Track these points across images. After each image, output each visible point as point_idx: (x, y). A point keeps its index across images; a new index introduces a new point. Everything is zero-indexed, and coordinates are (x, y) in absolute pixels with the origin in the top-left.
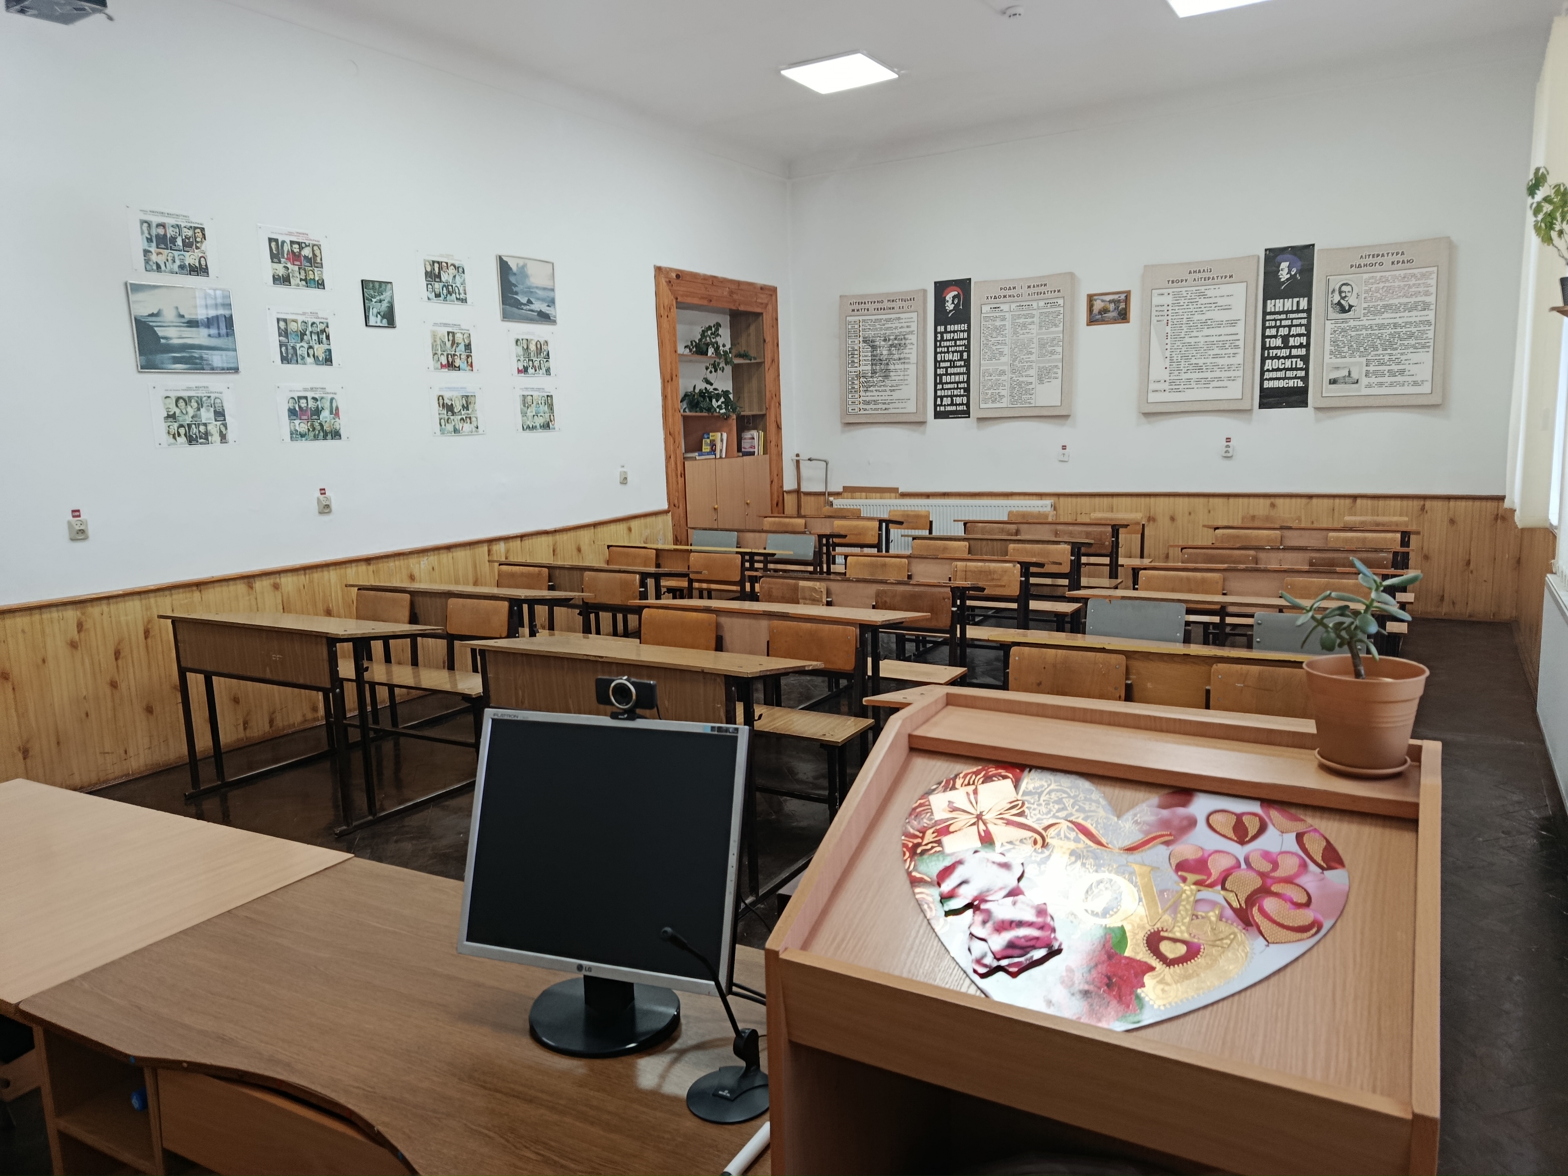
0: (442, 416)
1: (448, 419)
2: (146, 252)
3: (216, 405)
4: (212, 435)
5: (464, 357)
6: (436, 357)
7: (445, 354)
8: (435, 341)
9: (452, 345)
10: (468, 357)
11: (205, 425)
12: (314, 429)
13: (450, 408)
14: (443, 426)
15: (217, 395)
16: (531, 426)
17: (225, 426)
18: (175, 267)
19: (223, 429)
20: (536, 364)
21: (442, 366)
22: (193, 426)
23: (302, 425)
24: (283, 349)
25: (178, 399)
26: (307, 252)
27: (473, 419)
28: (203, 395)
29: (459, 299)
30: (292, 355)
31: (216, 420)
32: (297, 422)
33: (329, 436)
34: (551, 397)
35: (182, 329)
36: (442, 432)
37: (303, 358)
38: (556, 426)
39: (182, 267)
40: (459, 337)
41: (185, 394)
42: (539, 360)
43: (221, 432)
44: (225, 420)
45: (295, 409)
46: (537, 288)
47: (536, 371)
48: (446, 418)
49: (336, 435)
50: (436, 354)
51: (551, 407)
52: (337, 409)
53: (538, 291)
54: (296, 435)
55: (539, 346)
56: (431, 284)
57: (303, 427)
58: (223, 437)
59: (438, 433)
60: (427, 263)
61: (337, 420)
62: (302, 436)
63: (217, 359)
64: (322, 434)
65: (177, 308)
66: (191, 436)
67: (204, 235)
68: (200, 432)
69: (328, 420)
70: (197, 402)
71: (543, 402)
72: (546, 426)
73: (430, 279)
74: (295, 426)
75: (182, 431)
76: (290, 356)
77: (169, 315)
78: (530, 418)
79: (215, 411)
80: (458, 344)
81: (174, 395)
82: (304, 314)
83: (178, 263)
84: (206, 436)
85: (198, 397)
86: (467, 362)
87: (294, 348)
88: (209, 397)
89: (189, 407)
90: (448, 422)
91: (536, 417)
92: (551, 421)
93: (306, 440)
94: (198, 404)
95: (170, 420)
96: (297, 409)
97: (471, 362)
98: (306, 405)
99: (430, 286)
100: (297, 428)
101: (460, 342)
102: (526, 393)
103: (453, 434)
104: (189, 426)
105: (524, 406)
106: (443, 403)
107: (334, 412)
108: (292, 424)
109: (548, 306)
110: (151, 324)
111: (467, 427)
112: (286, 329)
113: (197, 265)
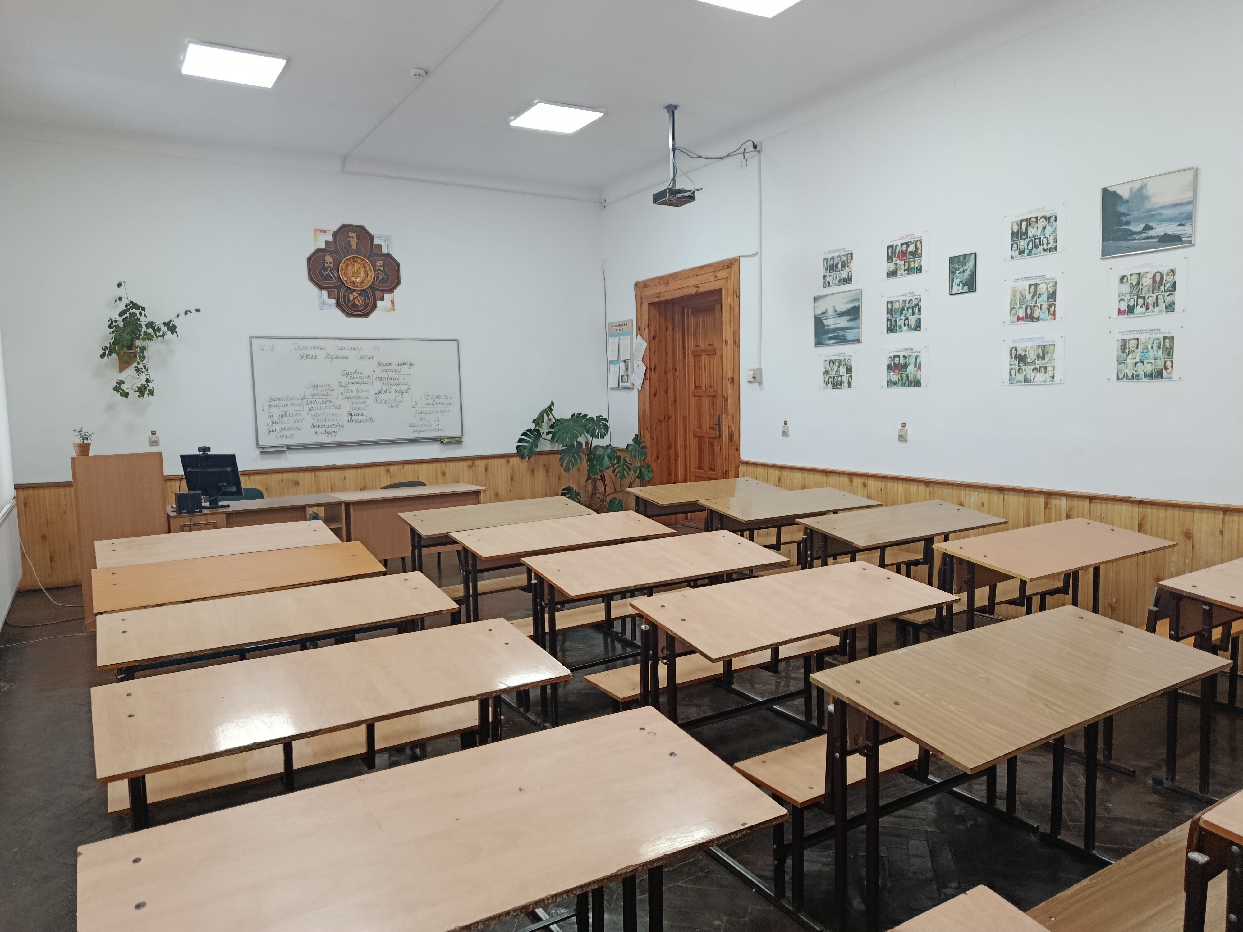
0: (1013, 367)
1: (1019, 370)
2: (825, 276)
3: (848, 364)
4: (844, 383)
5: (1045, 307)
6: (1014, 311)
7: (1024, 307)
8: (1014, 296)
9: (1033, 297)
10: (1050, 306)
11: (841, 376)
12: (902, 379)
13: (1022, 359)
14: (1013, 376)
15: (849, 358)
16: (1130, 375)
17: (851, 377)
18: (836, 282)
19: (850, 379)
20: (1150, 301)
21: (1019, 319)
22: (836, 377)
23: (895, 376)
24: (889, 323)
25: (830, 361)
26: (912, 248)
27: (1050, 369)
28: (842, 358)
29: (1047, 249)
30: (894, 326)
31: (847, 374)
32: (892, 374)
33: (913, 384)
34: (1172, 338)
35: (836, 318)
36: (1011, 381)
37: (901, 328)
38: (1175, 374)
39: (839, 281)
40: (1042, 288)
41: (833, 358)
42: (1156, 295)
43: (849, 381)
44: (851, 373)
45: (891, 365)
46: (1163, 207)
47: (1147, 308)
48: (1018, 368)
49: (917, 383)
50: (1014, 308)
51: (1169, 352)
52: (920, 363)
53: (1164, 212)
54: (891, 384)
55: (1158, 278)
56: (1016, 243)
57: (894, 377)
58: (849, 384)
59: (1007, 381)
60: (1015, 224)
61: (919, 372)
62: (895, 383)
63: (850, 335)
64: (907, 383)
65: (834, 307)
66: (834, 383)
67: (852, 257)
68: (838, 381)
69: (913, 372)
70: (839, 362)
71: (1155, 346)
72: (1157, 375)
73: (1015, 239)
74: (890, 377)
75: (830, 380)
76: (892, 327)
77: (831, 312)
78: (1130, 365)
79: (847, 368)
80: (1040, 295)
81: (828, 359)
82: (905, 294)
83: (838, 279)
84: (841, 383)
85: (839, 359)
86: (1049, 311)
87: (896, 321)
88: (845, 359)
89: (835, 366)
90: (1019, 372)
91: (1139, 364)
92: (1166, 368)
93: (897, 387)
94: (839, 364)
95: (826, 374)
96: (893, 365)
97: (1054, 311)
98: (898, 361)
99: (1015, 246)
100: (892, 378)
101: (1042, 292)
102: (1127, 337)
103: (1023, 383)
104: (834, 377)
105: (1123, 351)
106: (1016, 354)
107: (917, 366)
108: (889, 375)
109: (1181, 225)
110: (822, 318)
111: (1040, 377)
112: (892, 308)
113: (847, 277)
